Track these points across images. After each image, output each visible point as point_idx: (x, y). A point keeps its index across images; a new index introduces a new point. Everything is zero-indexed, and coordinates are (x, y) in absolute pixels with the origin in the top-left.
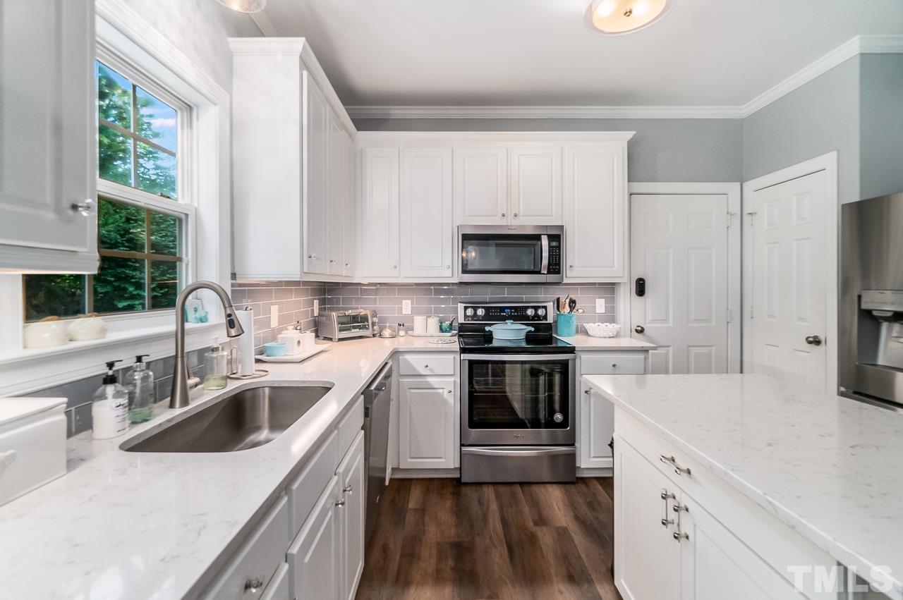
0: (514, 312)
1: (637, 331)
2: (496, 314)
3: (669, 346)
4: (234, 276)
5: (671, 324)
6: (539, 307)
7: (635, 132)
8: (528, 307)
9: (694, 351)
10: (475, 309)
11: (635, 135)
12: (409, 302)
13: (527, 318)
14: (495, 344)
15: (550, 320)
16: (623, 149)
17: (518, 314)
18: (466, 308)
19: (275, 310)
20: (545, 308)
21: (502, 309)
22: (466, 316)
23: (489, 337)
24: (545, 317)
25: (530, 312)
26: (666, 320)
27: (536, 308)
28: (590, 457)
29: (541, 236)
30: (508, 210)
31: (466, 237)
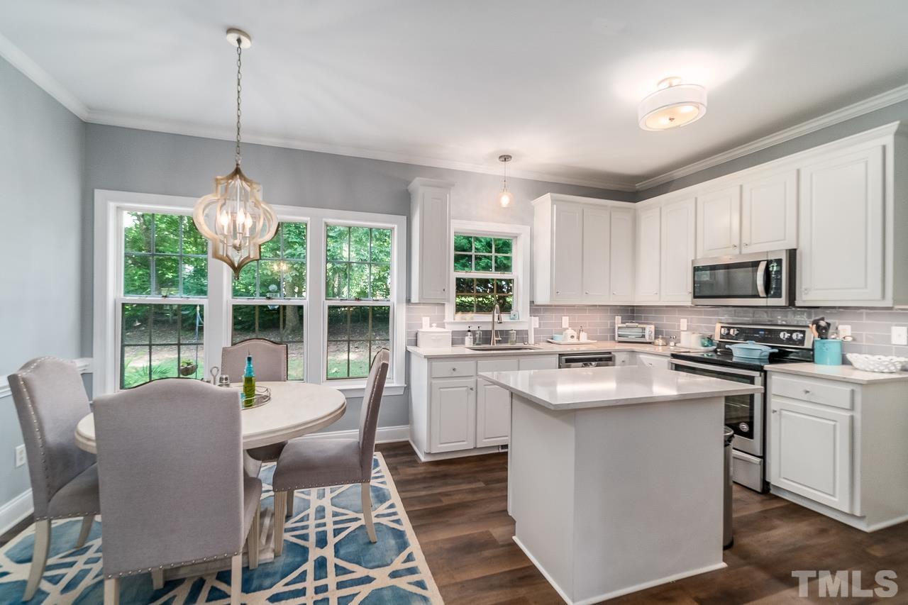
0: (768, 334)
2: (748, 334)
4: (532, 302)
6: (795, 331)
8: (782, 331)
10: (729, 329)
11: (901, 126)
13: (781, 341)
14: (734, 360)
16: (884, 147)
17: (769, 336)
18: (721, 327)
19: (565, 319)
20: (803, 332)
21: (757, 331)
22: (722, 336)
23: (729, 353)
24: (802, 341)
25: (782, 335)
27: (791, 332)
28: (780, 477)
29: (760, 261)
30: (741, 240)
31: (696, 269)
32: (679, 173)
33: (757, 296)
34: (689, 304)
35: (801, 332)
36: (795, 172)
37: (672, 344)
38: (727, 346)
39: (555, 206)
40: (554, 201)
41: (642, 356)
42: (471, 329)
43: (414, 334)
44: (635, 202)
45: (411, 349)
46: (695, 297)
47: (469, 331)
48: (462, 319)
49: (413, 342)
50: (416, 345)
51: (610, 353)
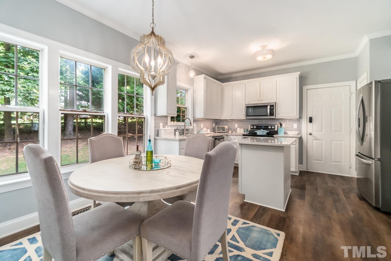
1: (309, 134)
2: (259, 128)
3: (323, 140)
4: (194, 117)
5: (324, 132)
6: (273, 126)
7: (300, 72)
8: (269, 126)
9: (333, 142)
10: (253, 126)
11: (300, 73)
12: (237, 124)
13: (269, 129)
15: (276, 130)
16: (297, 78)
17: (266, 128)
18: (251, 126)
19: (202, 124)
20: (275, 126)
21: (261, 126)
22: (251, 129)
24: (274, 129)
25: (269, 127)
26: (322, 131)
27: (272, 126)
29: (268, 105)
30: (260, 99)
31: (247, 107)
32: (234, 75)
33: (267, 116)
34: (245, 118)
35: (274, 126)
36: (275, 81)
37: (234, 132)
38: (255, 131)
39: (205, 80)
40: (205, 78)
41: (231, 136)
42: (178, 128)
43: (157, 131)
44: (223, 83)
45: (157, 138)
46: (247, 116)
47: (177, 129)
48: (177, 124)
49: (157, 135)
50: (158, 136)
51: (222, 136)
